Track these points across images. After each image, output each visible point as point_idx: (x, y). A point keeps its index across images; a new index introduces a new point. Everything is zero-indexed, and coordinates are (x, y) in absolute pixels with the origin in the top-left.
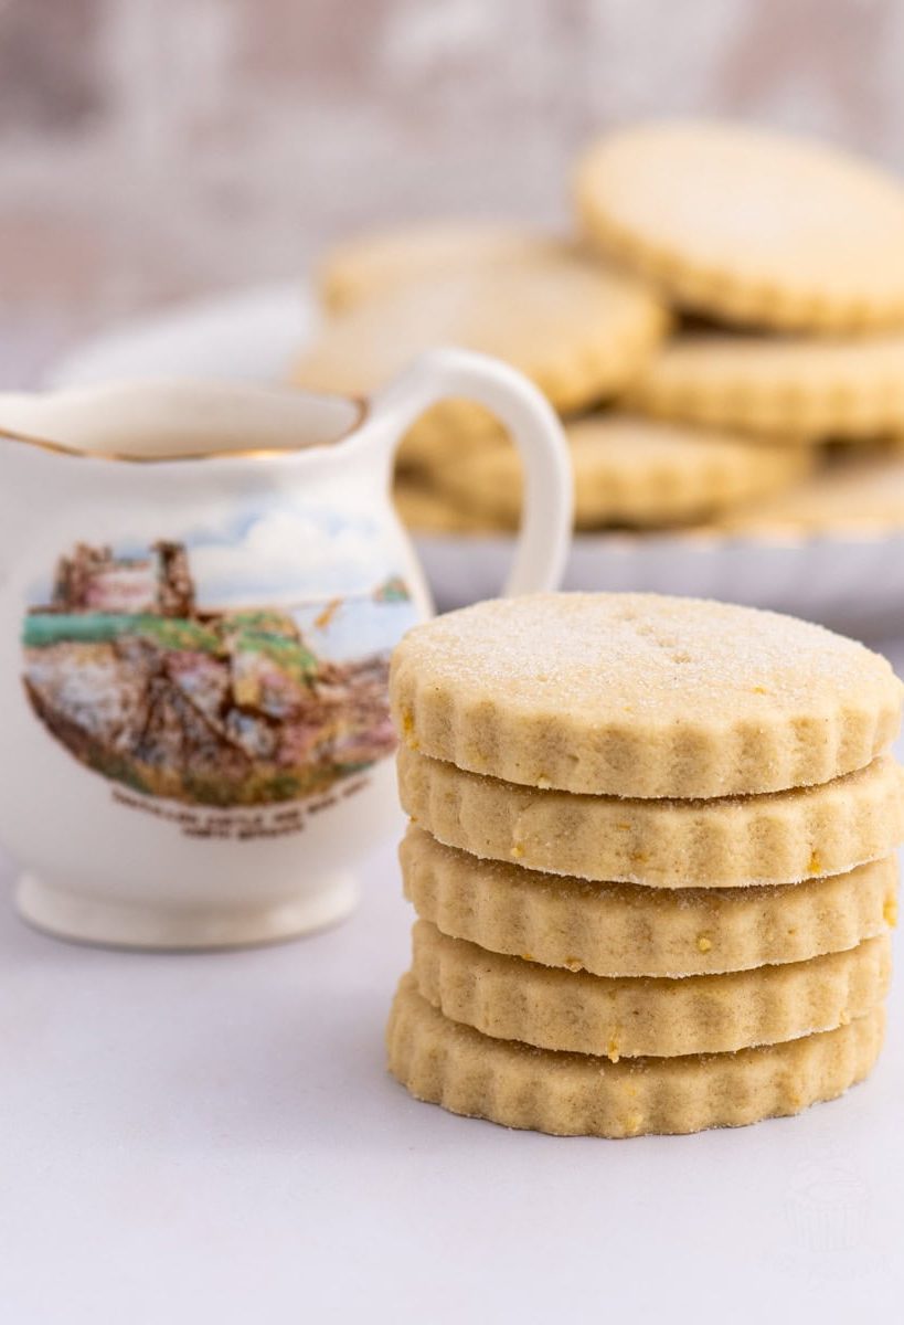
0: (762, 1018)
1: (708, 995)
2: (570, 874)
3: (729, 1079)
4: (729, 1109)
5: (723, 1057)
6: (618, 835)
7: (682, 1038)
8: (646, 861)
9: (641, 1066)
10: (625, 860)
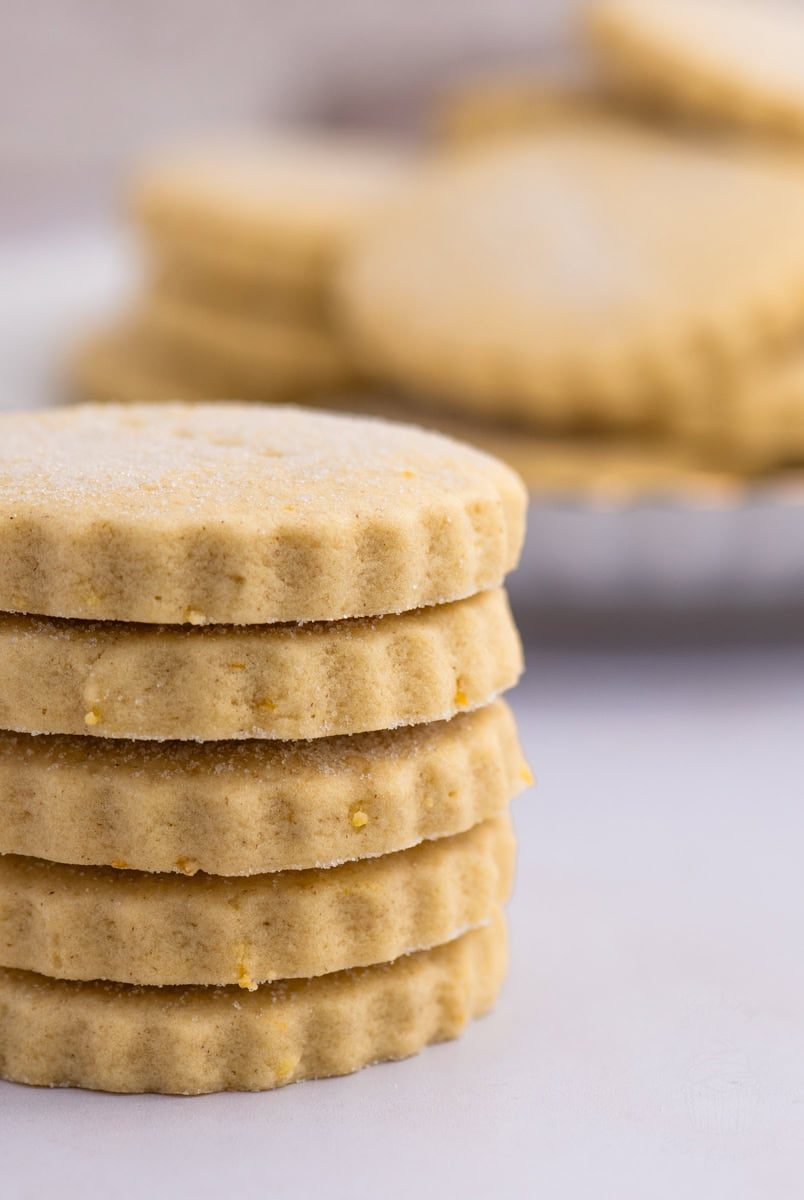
0: (416, 915)
1: (354, 890)
2: (171, 737)
3: (389, 997)
4: (391, 1037)
5: (377, 970)
6: (232, 677)
7: (329, 950)
8: (273, 707)
9: (282, 992)
10: (244, 709)
